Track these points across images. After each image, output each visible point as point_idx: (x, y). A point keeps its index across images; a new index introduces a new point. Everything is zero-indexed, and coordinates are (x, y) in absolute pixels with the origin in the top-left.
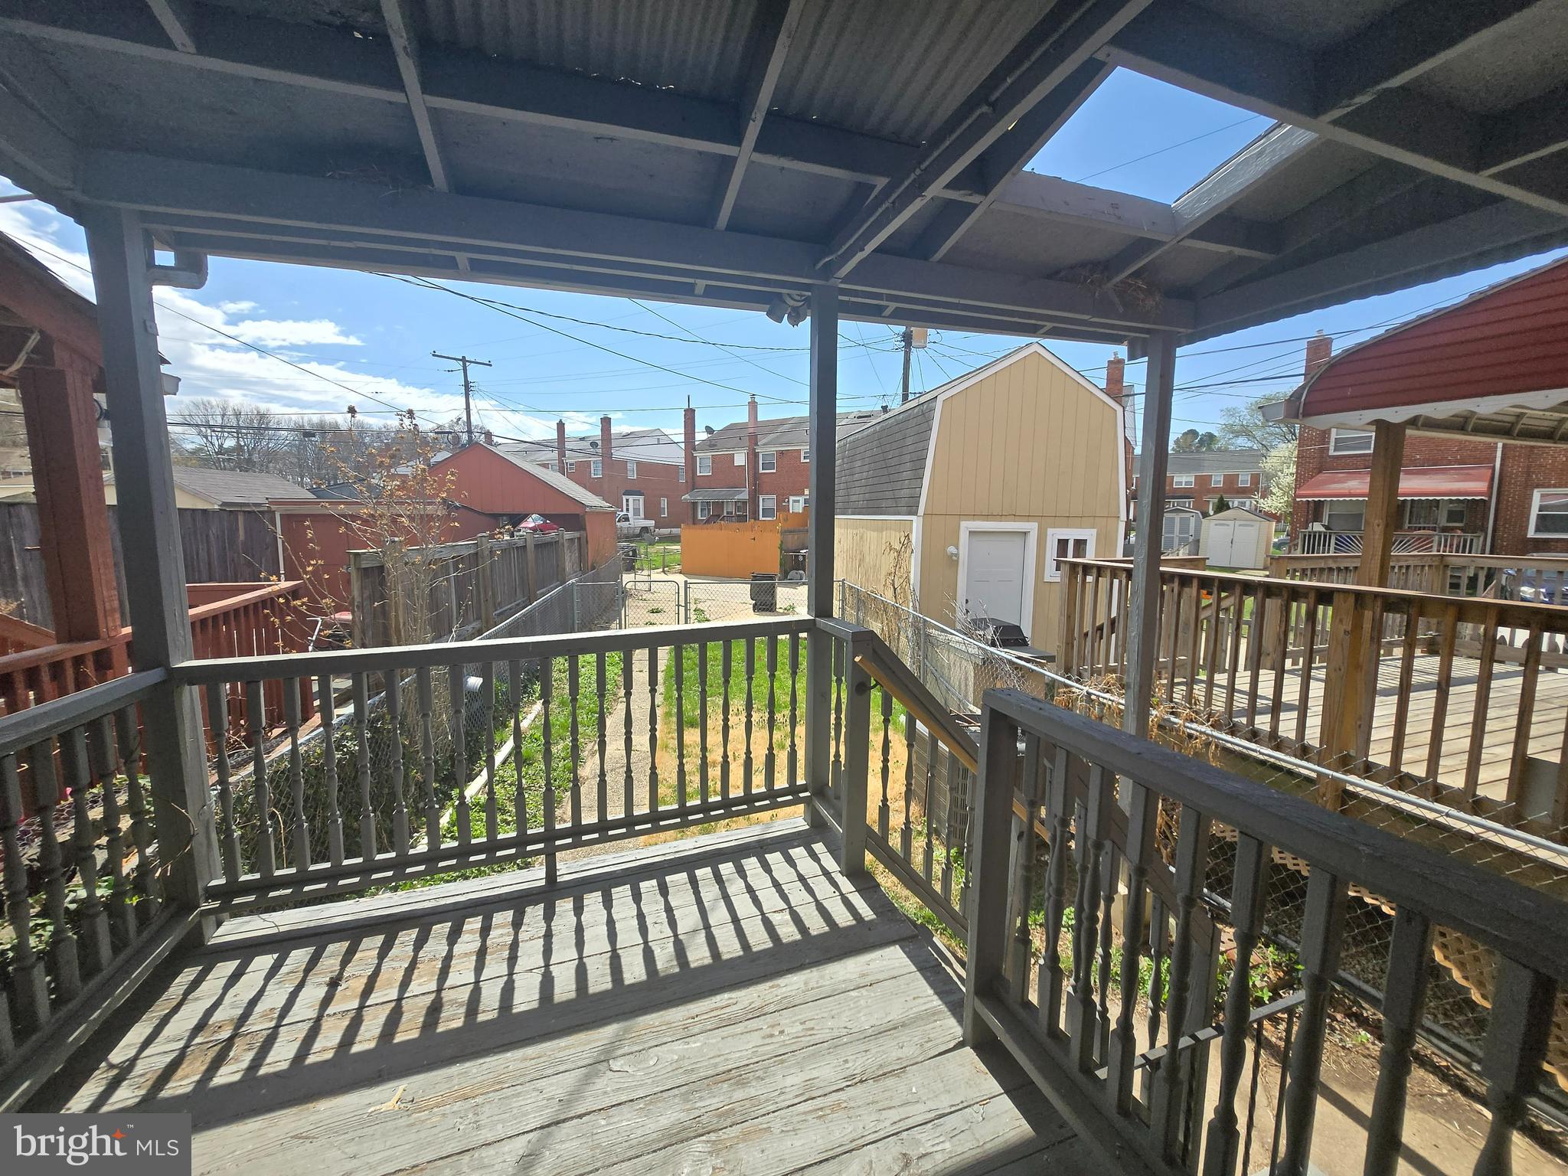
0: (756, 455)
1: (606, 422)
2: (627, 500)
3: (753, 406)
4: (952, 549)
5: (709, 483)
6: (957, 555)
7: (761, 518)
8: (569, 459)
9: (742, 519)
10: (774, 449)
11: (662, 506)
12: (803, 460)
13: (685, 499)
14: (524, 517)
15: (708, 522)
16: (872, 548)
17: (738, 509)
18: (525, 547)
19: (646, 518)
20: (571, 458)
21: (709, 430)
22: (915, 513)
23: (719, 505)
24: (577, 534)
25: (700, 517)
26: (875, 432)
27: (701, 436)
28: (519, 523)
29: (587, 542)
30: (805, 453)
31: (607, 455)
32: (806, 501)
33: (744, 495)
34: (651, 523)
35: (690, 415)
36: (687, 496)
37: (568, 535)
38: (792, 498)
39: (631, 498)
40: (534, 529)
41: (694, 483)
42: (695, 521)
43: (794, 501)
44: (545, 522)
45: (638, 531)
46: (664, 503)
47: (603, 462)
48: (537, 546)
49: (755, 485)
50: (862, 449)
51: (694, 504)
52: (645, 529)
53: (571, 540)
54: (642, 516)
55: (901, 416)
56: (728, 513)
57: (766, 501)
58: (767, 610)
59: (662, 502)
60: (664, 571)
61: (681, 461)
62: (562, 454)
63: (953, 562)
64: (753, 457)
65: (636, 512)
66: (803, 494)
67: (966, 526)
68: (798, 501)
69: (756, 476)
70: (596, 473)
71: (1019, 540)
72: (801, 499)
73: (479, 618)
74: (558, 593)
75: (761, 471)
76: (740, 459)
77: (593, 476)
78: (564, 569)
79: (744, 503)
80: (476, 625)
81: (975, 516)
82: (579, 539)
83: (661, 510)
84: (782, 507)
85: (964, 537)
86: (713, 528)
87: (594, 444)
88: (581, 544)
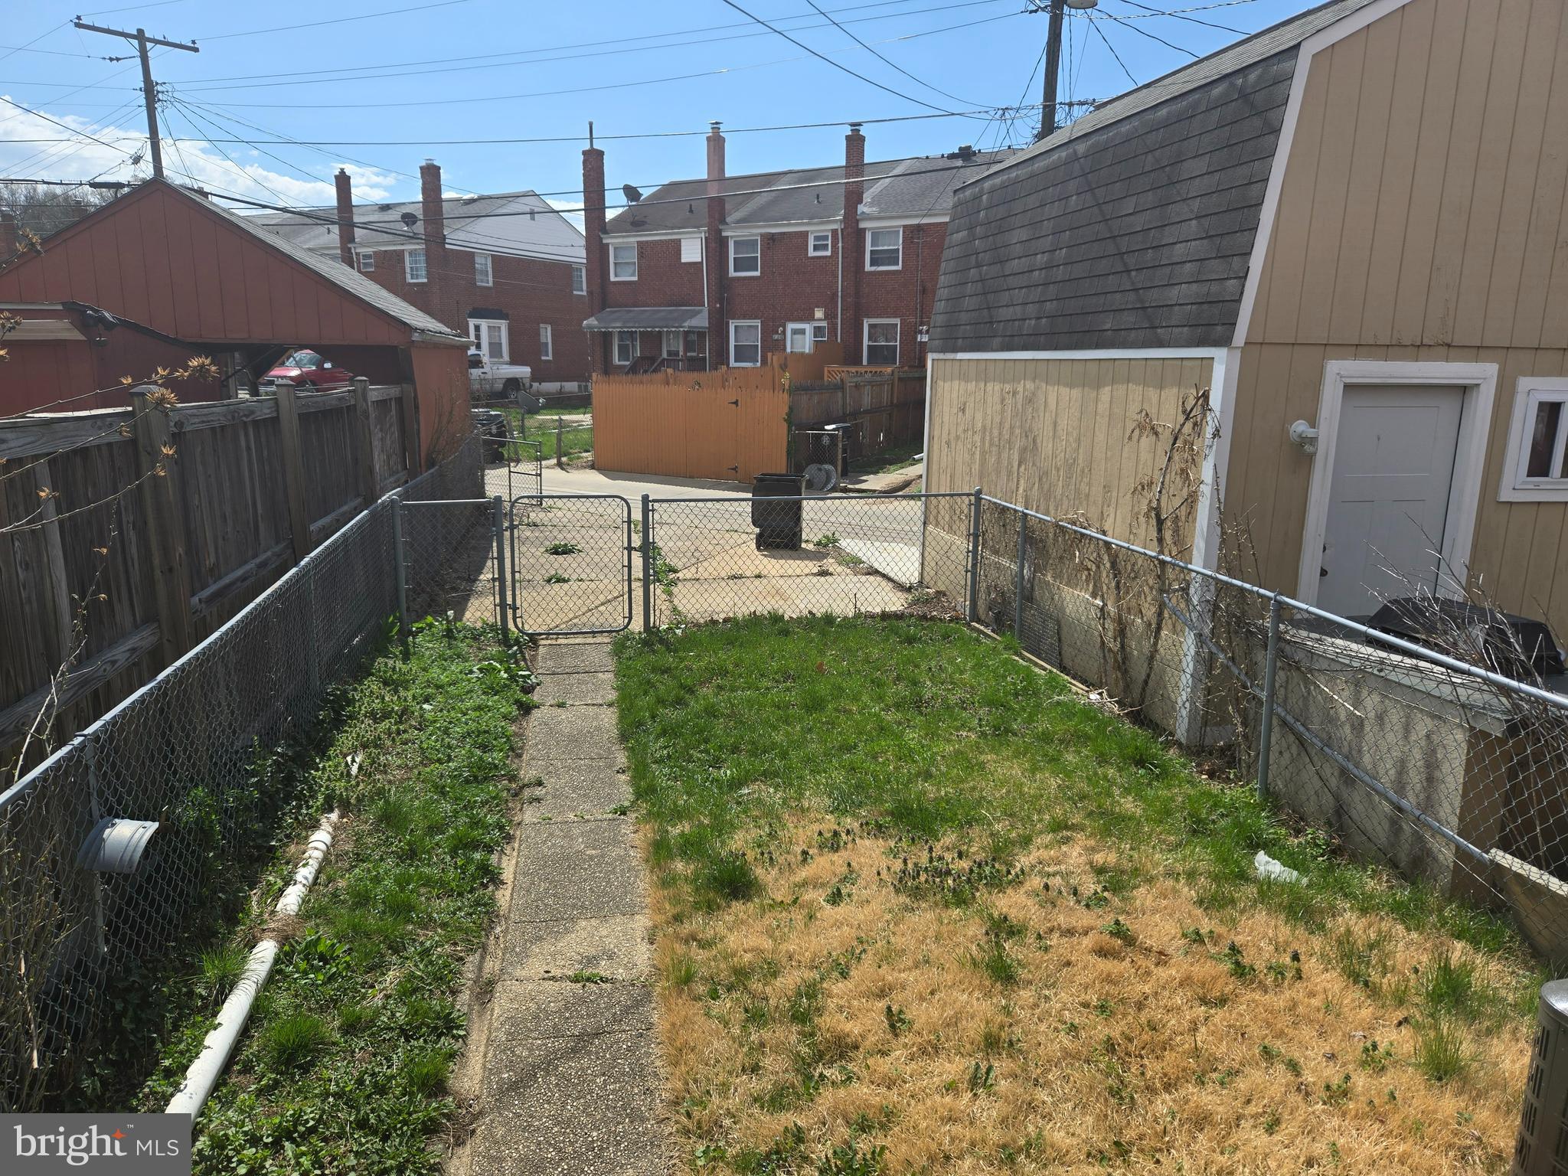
0: (723, 243)
1: (431, 175)
2: (477, 328)
3: (716, 144)
4: (1300, 427)
5: (630, 295)
6: (1313, 441)
7: (732, 363)
8: (362, 245)
9: (696, 365)
10: (755, 232)
11: (543, 340)
12: (811, 253)
13: (589, 327)
14: (278, 354)
15: (633, 370)
16: (1063, 423)
17: (688, 346)
18: (275, 420)
19: (514, 361)
20: (366, 244)
21: (631, 192)
22: (1225, 341)
23: (652, 339)
24: (393, 391)
25: (616, 361)
26: (1075, 158)
27: (615, 207)
28: (270, 366)
29: (417, 407)
30: (817, 238)
31: (435, 239)
32: (818, 331)
33: (701, 320)
34: (523, 371)
35: (593, 161)
36: (591, 322)
37: (376, 392)
38: (791, 326)
39: (484, 324)
40: (299, 381)
41: (604, 295)
42: (608, 369)
43: (795, 332)
44: (320, 365)
45: (499, 386)
46: (547, 334)
47: (428, 254)
48: (305, 418)
49: (721, 300)
50: (1032, 201)
51: (606, 338)
52: (513, 383)
53: (382, 404)
54: (506, 357)
55: (1163, 112)
56: (669, 353)
57: (743, 331)
58: (786, 547)
59: (542, 332)
60: (560, 465)
61: (578, 254)
62: (347, 237)
63: (1302, 454)
64: (716, 246)
65: (495, 350)
66: (809, 317)
67: (1340, 370)
68: (803, 332)
69: (723, 285)
70: (416, 273)
71: (1448, 407)
72: (808, 327)
73: (150, 618)
74: (360, 526)
75: (732, 273)
76: (692, 251)
77: (409, 280)
78: (371, 470)
79: (701, 335)
80: (143, 639)
81: (1358, 349)
82: (399, 401)
83: (540, 348)
84: (773, 343)
85: (1331, 395)
86: (642, 382)
87: (409, 219)
88: (405, 412)
